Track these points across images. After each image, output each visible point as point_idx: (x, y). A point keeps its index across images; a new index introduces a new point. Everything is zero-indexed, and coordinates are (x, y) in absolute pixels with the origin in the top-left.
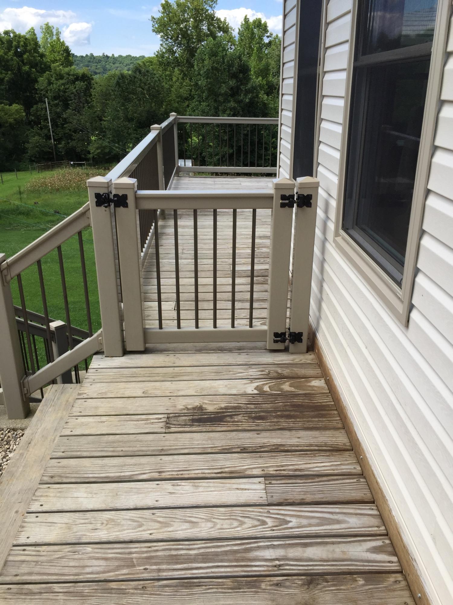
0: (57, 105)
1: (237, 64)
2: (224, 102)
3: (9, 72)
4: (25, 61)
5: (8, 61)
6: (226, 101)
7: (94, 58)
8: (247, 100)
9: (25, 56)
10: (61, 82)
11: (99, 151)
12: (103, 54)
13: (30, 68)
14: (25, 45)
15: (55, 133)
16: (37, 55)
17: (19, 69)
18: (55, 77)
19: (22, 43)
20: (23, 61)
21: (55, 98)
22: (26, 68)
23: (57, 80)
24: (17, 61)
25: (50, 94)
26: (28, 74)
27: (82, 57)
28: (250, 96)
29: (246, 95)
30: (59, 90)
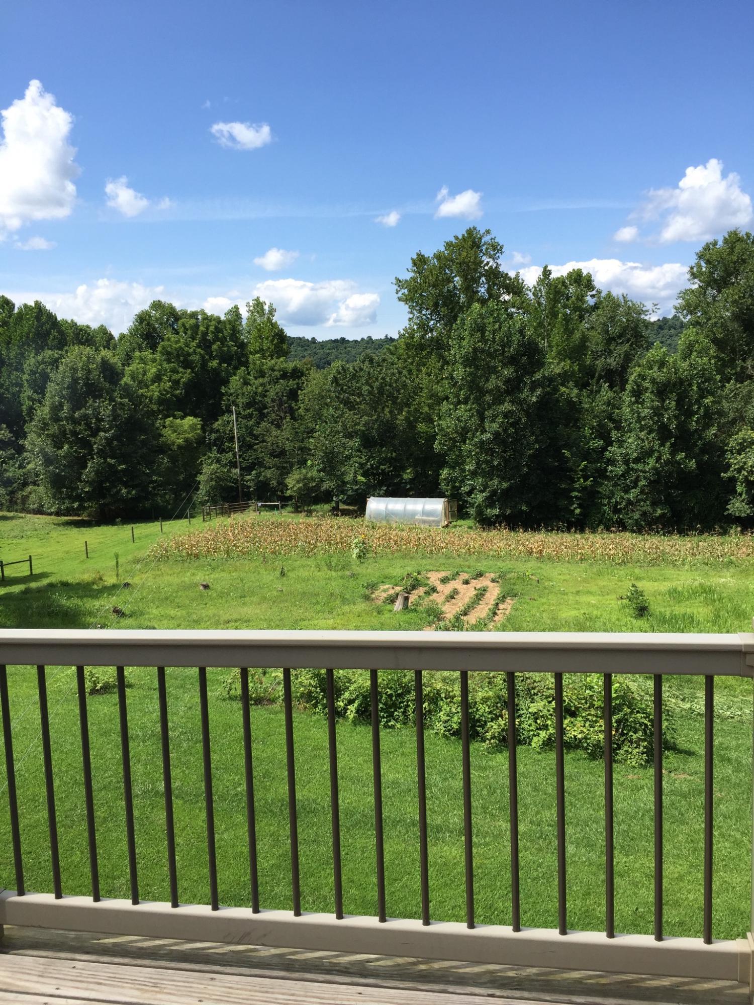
0: (250, 416)
1: (516, 342)
2: (493, 404)
3: (189, 371)
4: (214, 354)
5: (189, 354)
6: (498, 401)
7: (373, 342)
8: (534, 399)
9: (215, 347)
10: (261, 380)
11: (301, 485)
12: (386, 336)
13: (220, 364)
14: (218, 330)
15: (244, 459)
16: (233, 344)
17: (204, 364)
18: (254, 374)
19: (212, 328)
20: (210, 354)
21: (248, 405)
22: (214, 363)
23: (256, 378)
24: (201, 354)
25: (241, 401)
26: (216, 372)
27: (356, 341)
28: (539, 392)
29: (532, 390)
30: (256, 393)
